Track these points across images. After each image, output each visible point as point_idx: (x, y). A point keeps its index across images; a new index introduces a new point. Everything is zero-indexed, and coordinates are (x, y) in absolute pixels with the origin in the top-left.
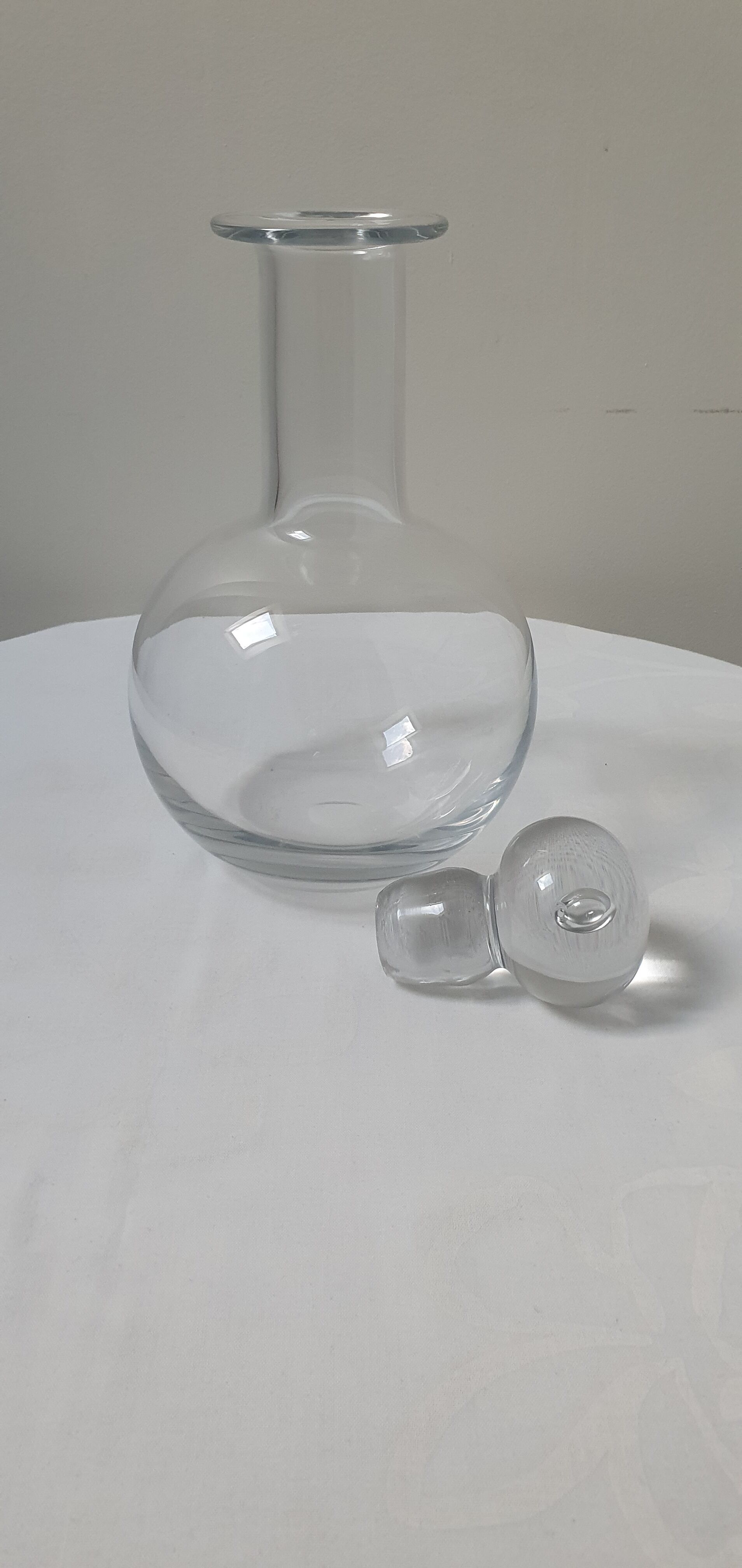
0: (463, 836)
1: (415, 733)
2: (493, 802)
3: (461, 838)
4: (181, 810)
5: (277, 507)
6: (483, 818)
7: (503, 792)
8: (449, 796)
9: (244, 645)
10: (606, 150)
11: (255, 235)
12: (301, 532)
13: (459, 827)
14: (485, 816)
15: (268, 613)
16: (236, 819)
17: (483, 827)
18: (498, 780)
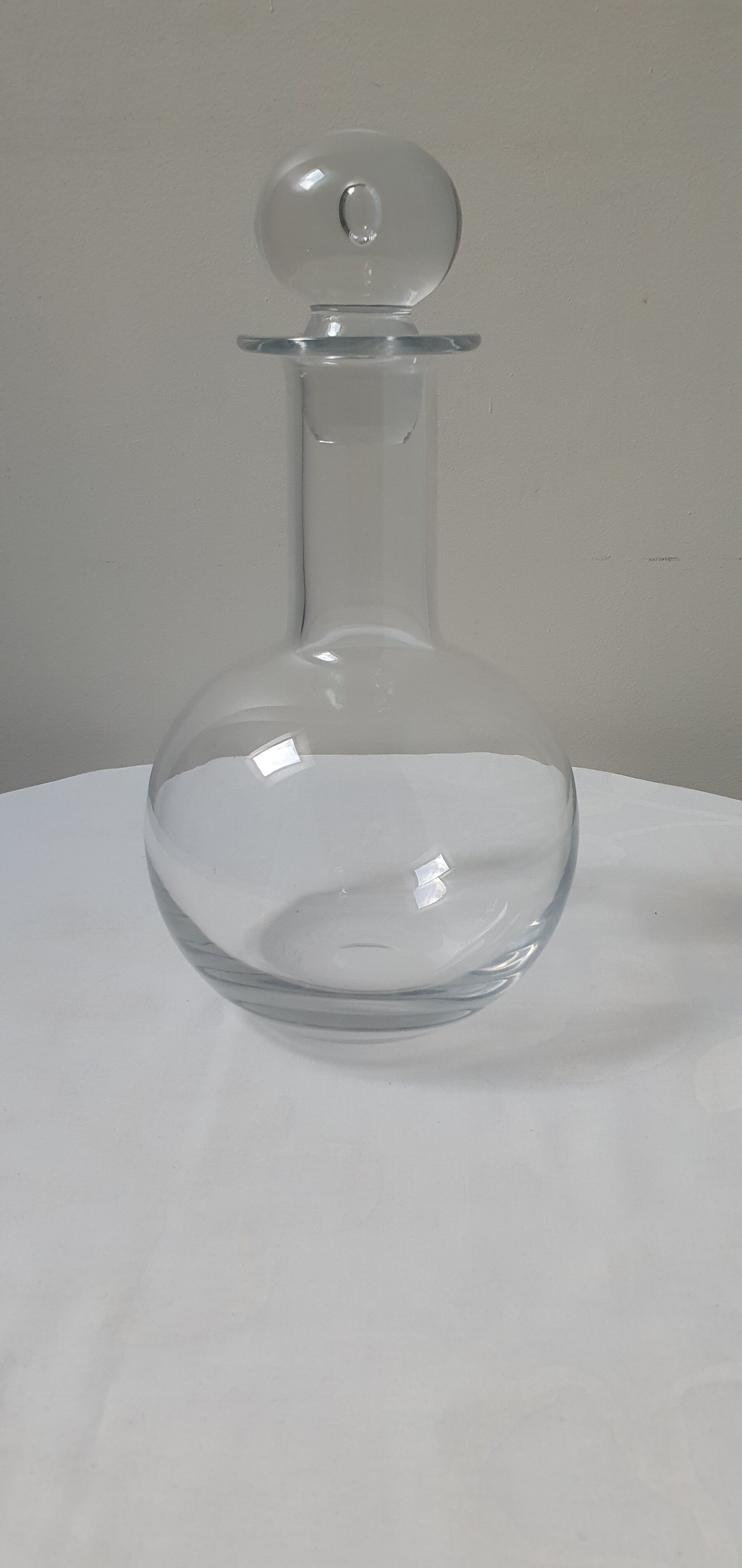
0: (497, 983)
1: (449, 872)
2: (530, 946)
3: (496, 984)
4: (197, 952)
5: (304, 631)
6: (521, 962)
7: (543, 937)
8: (483, 941)
9: (266, 772)
10: (645, 302)
11: (282, 345)
12: (328, 653)
13: (495, 972)
14: (523, 960)
15: (292, 739)
16: (255, 961)
17: (518, 974)
18: (535, 923)
